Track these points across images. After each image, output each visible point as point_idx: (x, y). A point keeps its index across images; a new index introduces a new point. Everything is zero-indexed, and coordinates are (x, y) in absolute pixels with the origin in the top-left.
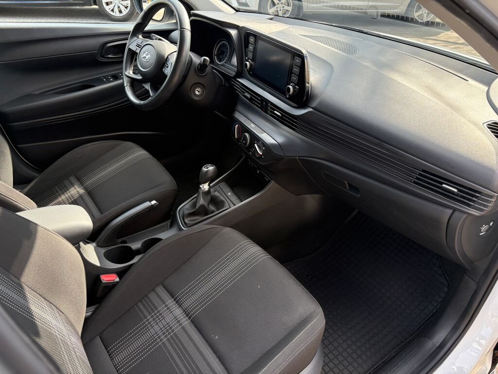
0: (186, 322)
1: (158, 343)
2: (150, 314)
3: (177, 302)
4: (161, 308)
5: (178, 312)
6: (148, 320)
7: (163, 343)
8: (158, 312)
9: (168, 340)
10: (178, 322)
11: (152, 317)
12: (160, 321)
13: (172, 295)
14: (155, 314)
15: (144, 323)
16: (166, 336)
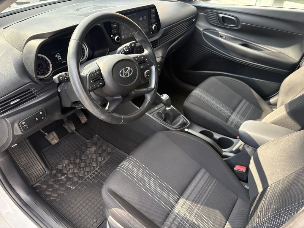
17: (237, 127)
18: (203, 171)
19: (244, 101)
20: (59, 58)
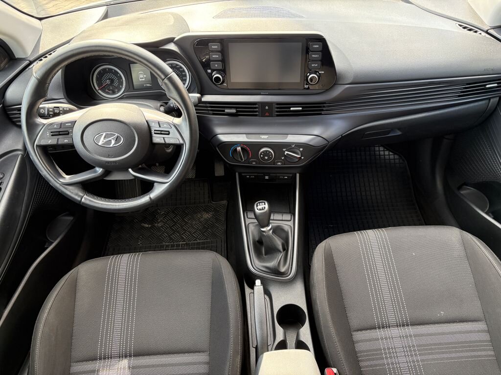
0: (411, 330)
1: (419, 365)
2: (383, 358)
3: (383, 327)
4: (381, 344)
5: (395, 332)
6: (388, 364)
7: (422, 361)
8: (384, 349)
9: (420, 355)
10: (407, 337)
11: (387, 358)
12: (396, 352)
13: (373, 328)
14: (386, 354)
15: (389, 368)
16: (416, 355)
17: (377, 354)
18: (203, 357)
19: (481, 326)
20: (141, 78)
